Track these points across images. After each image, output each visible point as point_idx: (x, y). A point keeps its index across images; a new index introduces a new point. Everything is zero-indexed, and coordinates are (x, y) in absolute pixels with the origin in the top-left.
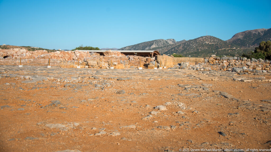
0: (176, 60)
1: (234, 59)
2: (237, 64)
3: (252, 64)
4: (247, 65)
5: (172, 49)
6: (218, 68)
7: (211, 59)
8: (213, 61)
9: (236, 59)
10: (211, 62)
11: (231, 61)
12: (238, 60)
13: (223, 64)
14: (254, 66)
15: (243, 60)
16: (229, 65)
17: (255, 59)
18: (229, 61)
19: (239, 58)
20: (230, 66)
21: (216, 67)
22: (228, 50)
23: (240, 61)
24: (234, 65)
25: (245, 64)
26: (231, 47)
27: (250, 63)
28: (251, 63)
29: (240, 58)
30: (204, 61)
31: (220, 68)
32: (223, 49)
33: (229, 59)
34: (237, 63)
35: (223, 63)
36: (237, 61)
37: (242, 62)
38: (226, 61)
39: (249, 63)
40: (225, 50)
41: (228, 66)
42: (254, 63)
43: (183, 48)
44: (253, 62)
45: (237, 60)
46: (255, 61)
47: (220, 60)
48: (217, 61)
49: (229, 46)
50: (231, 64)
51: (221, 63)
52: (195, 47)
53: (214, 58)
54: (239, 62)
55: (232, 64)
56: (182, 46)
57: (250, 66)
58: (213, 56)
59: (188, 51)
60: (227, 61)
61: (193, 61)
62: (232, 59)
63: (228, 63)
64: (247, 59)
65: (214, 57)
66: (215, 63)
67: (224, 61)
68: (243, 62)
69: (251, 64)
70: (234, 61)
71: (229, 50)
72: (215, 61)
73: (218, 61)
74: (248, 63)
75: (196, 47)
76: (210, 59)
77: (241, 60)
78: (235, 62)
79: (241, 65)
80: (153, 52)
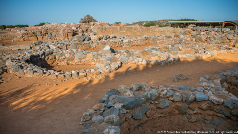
0: (157, 30)
2: (215, 37)
3: (235, 38)
4: (228, 39)
7: (188, 30)
8: (190, 33)
11: (210, 33)
12: (218, 32)
16: (207, 38)
19: (220, 29)
20: (207, 40)
24: (212, 38)
25: (226, 37)
28: (234, 36)
30: (182, 32)
35: (200, 35)
36: (217, 34)
38: (205, 33)
39: (231, 37)
42: (237, 36)
47: (198, 31)
48: (195, 32)
50: (209, 36)
51: (198, 36)
57: (232, 41)
61: (172, 32)
62: (212, 30)
63: (207, 36)
64: (230, 30)
67: (202, 33)
68: (224, 35)
69: (233, 38)
70: (213, 32)
72: (192, 32)
73: (197, 33)
77: (222, 32)
79: (220, 38)
80: (224, 22)
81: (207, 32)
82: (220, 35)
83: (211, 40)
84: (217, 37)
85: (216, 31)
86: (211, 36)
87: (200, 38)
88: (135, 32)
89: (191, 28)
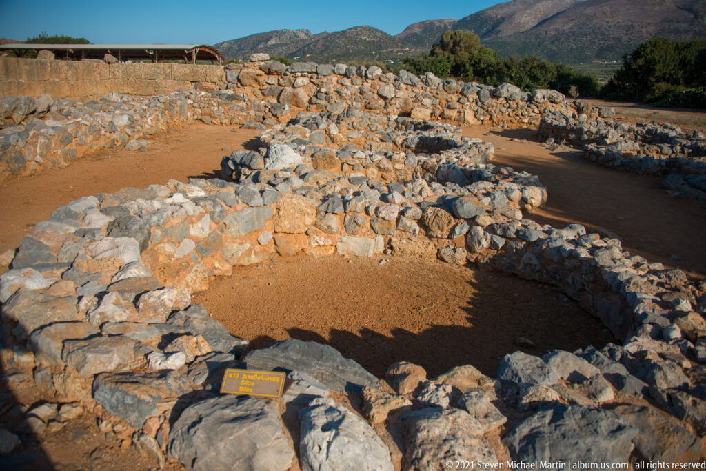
0: (119, 75)
1: (334, 72)
2: (345, 91)
3: (400, 94)
4: (380, 96)
5: (305, 47)
6: (252, 113)
7: (251, 70)
8: (257, 81)
9: (344, 72)
10: (252, 82)
11: (325, 80)
12: (348, 77)
13: (294, 90)
14: (406, 103)
15: (369, 76)
16: (316, 96)
17: (411, 75)
18: (317, 78)
19: (354, 69)
20: (319, 101)
21: (242, 110)
22: (397, 53)
23: (359, 81)
24: (335, 96)
25: (375, 92)
26: (402, 47)
27: (393, 89)
28: (397, 88)
29: (359, 69)
30: (224, 79)
31: (262, 115)
32: (389, 50)
33: (316, 73)
34: (347, 87)
35: (293, 86)
36: (347, 82)
37: (365, 84)
38: (306, 80)
39: (389, 91)
40: (391, 51)
41: (314, 100)
42: (407, 89)
43: (323, 45)
44: (402, 85)
45: (346, 76)
46: (409, 82)
47: (285, 75)
48: (273, 80)
49: (399, 44)
50: (323, 90)
51: (289, 89)
52: (343, 44)
53: (260, 69)
54: (352, 83)
55: (326, 94)
56: (322, 43)
57: (393, 101)
58: (256, 56)
59: (331, 52)
60: (311, 78)
61: (183, 79)
62: (330, 71)
63: (314, 89)
64: (383, 73)
65: (262, 63)
66: (266, 86)
67: (300, 81)
68: (367, 85)
69: (396, 93)
70: (335, 79)
71: (399, 52)
72: (264, 78)
73: (279, 80)
74: (387, 88)
75: (346, 45)
76: (245, 70)
77: (361, 76)
78: (339, 86)
79: (358, 95)
80: (196, 48)
81: (315, 76)
82: (357, 87)
83: (332, 101)
84: (349, 93)
85: (340, 75)
86: (329, 88)
87: (295, 95)
88: (54, 82)
89: (257, 63)
